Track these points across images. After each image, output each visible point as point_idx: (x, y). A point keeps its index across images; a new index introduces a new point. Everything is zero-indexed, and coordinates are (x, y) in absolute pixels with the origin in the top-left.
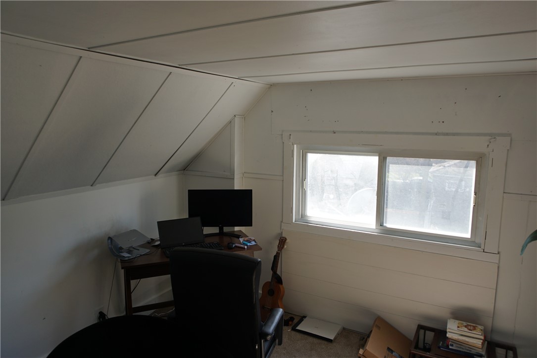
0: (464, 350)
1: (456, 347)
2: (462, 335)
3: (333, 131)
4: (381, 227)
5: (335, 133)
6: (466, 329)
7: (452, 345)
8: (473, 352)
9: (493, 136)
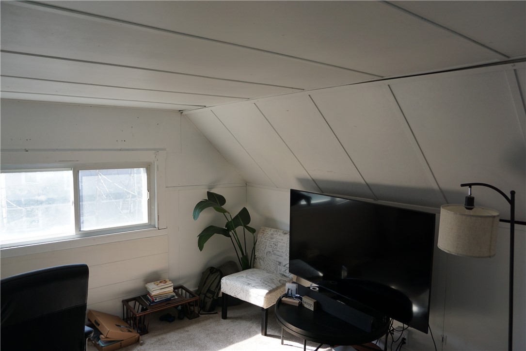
0: (164, 299)
1: (159, 299)
2: (161, 289)
3: (25, 150)
4: (80, 232)
5: (27, 151)
6: (163, 284)
7: (156, 299)
8: (169, 297)
9: (157, 150)
